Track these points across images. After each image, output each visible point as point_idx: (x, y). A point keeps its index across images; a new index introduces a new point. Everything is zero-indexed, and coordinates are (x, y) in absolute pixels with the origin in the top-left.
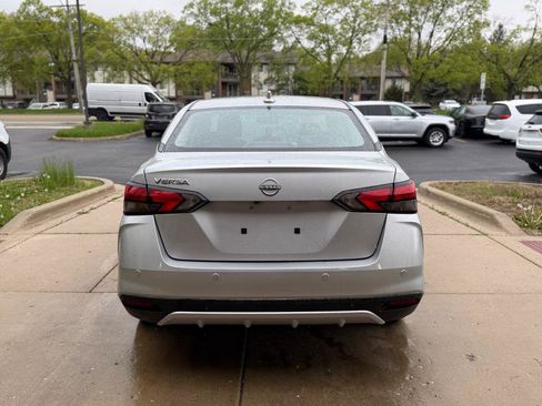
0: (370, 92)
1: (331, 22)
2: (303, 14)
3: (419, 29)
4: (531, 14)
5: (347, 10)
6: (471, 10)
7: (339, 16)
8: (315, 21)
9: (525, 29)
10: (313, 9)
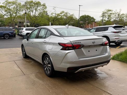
0: (20, 25)
1: (11, 8)
2: (3, 5)
3: (32, 11)
4: (54, 10)
5: (15, 5)
6: (43, 8)
7: (13, 7)
8: (7, 7)
9: (54, 13)
10: (5, 4)
